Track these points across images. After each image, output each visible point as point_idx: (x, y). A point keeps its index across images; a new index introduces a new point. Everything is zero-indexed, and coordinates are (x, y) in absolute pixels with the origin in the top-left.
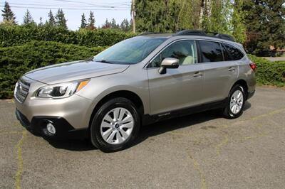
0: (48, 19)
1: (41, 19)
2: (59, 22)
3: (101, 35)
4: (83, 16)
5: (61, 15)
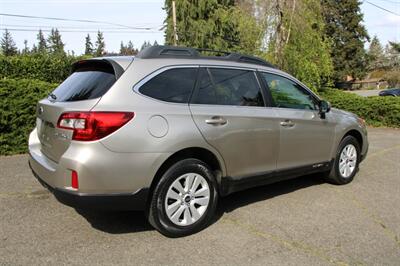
0: (37, 43)
1: (26, 42)
2: (53, 47)
4: (88, 39)
5: (56, 37)
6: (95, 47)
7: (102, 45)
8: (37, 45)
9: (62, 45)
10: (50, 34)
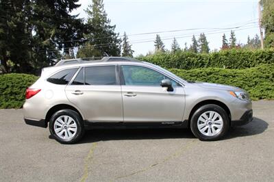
0: (192, 43)
1: (186, 44)
2: (202, 45)
3: (226, 55)
4: (224, 37)
5: (203, 38)
6: (229, 42)
7: (234, 40)
8: (192, 44)
9: (207, 43)
10: (199, 37)
